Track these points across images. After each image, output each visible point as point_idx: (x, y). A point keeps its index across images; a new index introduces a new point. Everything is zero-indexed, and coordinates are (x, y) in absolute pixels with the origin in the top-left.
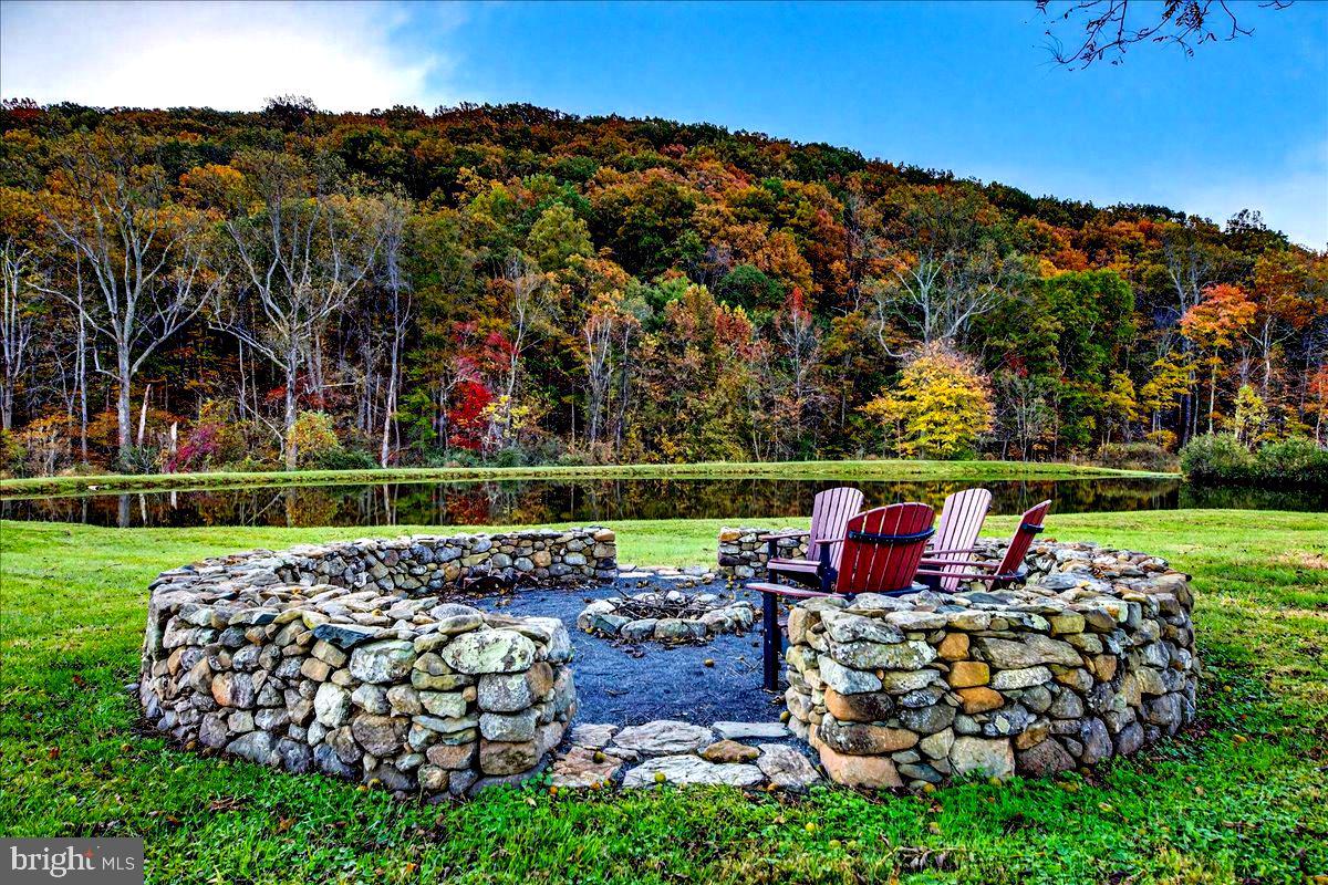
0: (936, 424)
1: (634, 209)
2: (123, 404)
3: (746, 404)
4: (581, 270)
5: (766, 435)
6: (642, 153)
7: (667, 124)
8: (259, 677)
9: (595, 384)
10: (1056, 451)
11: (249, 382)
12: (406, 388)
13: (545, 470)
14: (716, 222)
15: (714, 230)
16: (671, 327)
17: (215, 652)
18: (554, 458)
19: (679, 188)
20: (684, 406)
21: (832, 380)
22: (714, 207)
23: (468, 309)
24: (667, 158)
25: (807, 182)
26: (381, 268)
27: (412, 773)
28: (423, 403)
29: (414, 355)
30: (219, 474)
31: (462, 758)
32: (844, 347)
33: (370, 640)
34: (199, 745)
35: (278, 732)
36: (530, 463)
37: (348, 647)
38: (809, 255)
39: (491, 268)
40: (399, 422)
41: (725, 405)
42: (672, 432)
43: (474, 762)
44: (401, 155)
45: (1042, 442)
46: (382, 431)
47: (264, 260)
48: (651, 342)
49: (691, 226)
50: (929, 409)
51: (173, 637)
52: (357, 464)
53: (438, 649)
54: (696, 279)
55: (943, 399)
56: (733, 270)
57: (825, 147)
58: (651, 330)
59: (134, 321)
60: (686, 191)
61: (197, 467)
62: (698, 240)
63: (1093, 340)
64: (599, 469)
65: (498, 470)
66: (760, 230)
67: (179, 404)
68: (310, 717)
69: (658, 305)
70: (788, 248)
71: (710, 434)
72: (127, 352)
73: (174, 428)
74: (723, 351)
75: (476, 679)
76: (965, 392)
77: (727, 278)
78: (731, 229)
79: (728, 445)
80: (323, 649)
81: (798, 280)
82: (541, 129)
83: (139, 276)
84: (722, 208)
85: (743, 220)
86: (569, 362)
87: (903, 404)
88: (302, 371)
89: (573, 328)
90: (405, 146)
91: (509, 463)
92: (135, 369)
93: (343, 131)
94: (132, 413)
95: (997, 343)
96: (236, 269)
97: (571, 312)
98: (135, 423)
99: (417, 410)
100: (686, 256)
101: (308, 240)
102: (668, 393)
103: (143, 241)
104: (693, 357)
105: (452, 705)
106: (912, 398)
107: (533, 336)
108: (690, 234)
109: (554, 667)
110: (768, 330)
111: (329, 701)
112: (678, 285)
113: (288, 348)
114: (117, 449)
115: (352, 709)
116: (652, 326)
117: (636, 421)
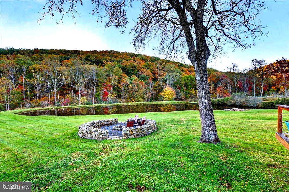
0: (168, 96)
1: (128, 67)
2: (55, 95)
3: (144, 94)
4: (121, 75)
5: (146, 98)
6: (129, 58)
7: (133, 54)
8: (89, 134)
9: (123, 92)
10: (184, 99)
11: (73, 92)
12: (96, 92)
13: (116, 104)
14: (140, 68)
15: (139, 70)
16: (133, 83)
17: (86, 133)
18: (117, 102)
19: (134, 64)
20: (135, 94)
21: (155, 90)
22: (139, 66)
23: (105, 81)
24: (133, 59)
25: (152, 62)
26: (92, 76)
27: (99, 139)
28: (99, 94)
29: (97, 88)
30: (71, 106)
31: (102, 138)
32: (157, 86)
33: (96, 132)
34: (85, 139)
35: (91, 137)
36: (114, 103)
37: (95, 132)
38: (152, 73)
39: (108, 75)
40: (96, 97)
41: (141, 94)
42: (134, 97)
43: (103, 138)
44: (94, 58)
45: (183, 98)
46: (93, 98)
47: (75, 75)
48: (130, 85)
49: (136, 69)
50: (167, 94)
51: (83, 132)
52: (90, 104)
53: (101, 132)
54: (137, 76)
55: (169, 93)
56: (142, 75)
57: (155, 57)
58: (130, 84)
59: (56, 84)
60: (135, 64)
61: (67, 105)
62: (137, 71)
63: (189, 84)
64: (123, 104)
65: (109, 104)
66: (145, 70)
67: (63, 95)
68: (93, 136)
69: (131, 80)
70: (149, 72)
71: (139, 98)
72: (56, 88)
73: (63, 99)
74: (140, 86)
75: (103, 134)
76: (172, 92)
77: (141, 76)
78: (142, 69)
79: (141, 99)
80: (93, 132)
81: (151, 76)
82: (115, 54)
83: (57, 77)
84: (140, 66)
85: (143, 68)
86: (119, 88)
87: (164, 94)
88: (81, 90)
89: (119, 83)
90: (95, 57)
91: (111, 103)
92: (57, 90)
93: (86, 55)
94: (57, 97)
95: (176, 85)
96: (71, 77)
97: (119, 81)
98: (57, 98)
99: (98, 95)
100: (135, 73)
101: (82, 72)
102: (133, 92)
103: (57, 72)
104: (136, 87)
105: (102, 135)
106: (165, 93)
107: (114, 85)
108: (136, 70)
109: (108, 133)
110: (147, 84)
111: (94, 136)
112: (134, 77)
113: (79, 88)
114: (54, 102)
115: (95, 136)
116: (131, 83)
117: (129, 96)
